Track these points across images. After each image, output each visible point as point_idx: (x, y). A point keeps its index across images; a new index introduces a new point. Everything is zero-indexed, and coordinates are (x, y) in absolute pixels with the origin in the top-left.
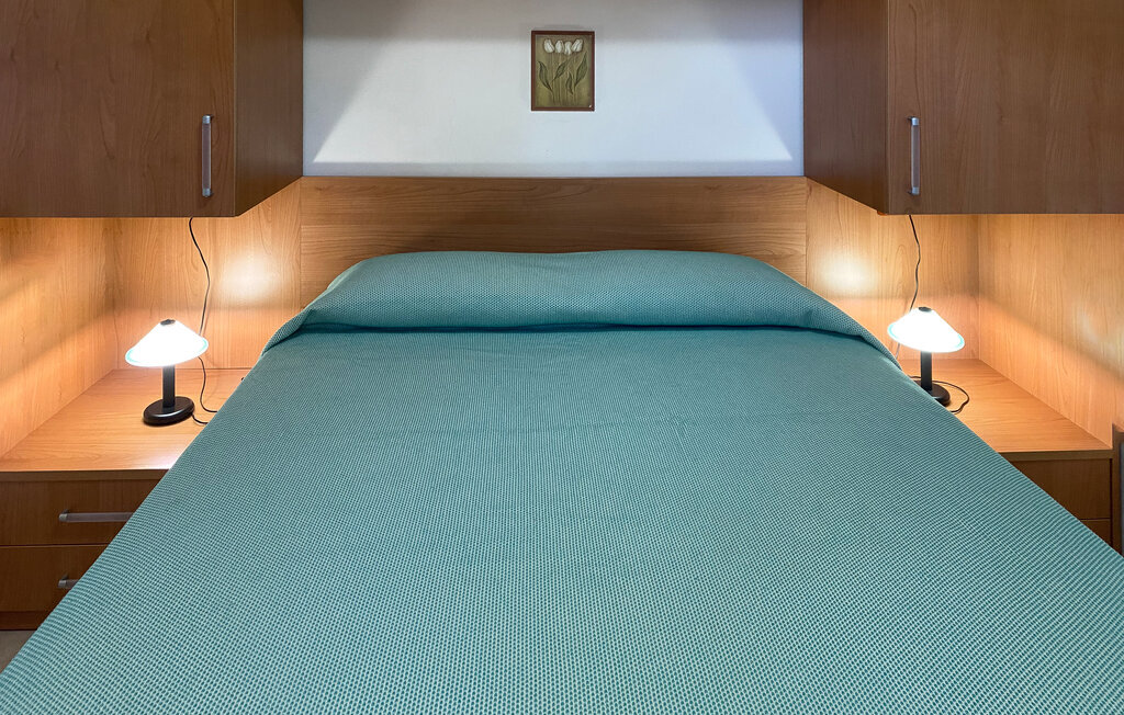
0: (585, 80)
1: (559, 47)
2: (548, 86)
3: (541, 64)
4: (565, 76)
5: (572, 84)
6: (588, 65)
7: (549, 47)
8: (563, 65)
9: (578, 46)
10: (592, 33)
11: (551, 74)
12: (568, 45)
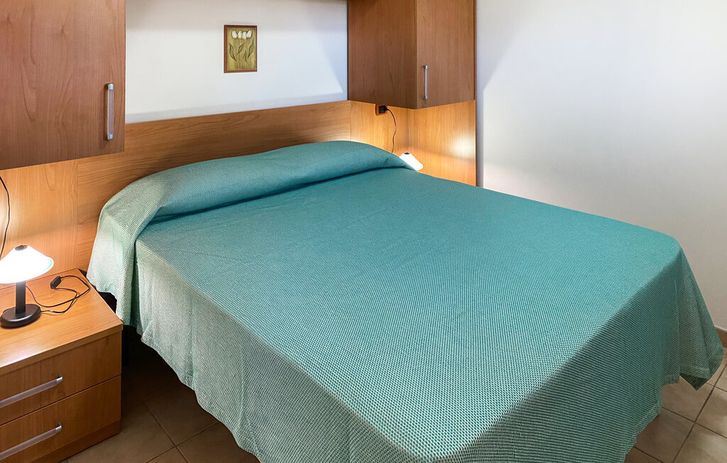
0: (253, 54)
1: (240, 33)
2: (234, 58)
3: (231, 46)
4: (243, 52)
5: (247, 56)
6: (255, 45)
7: (234, 35)
8: (242, 46)
9: (249, 34)
10: (256, 27)
11: (235, 51)
12: (244, 33)
